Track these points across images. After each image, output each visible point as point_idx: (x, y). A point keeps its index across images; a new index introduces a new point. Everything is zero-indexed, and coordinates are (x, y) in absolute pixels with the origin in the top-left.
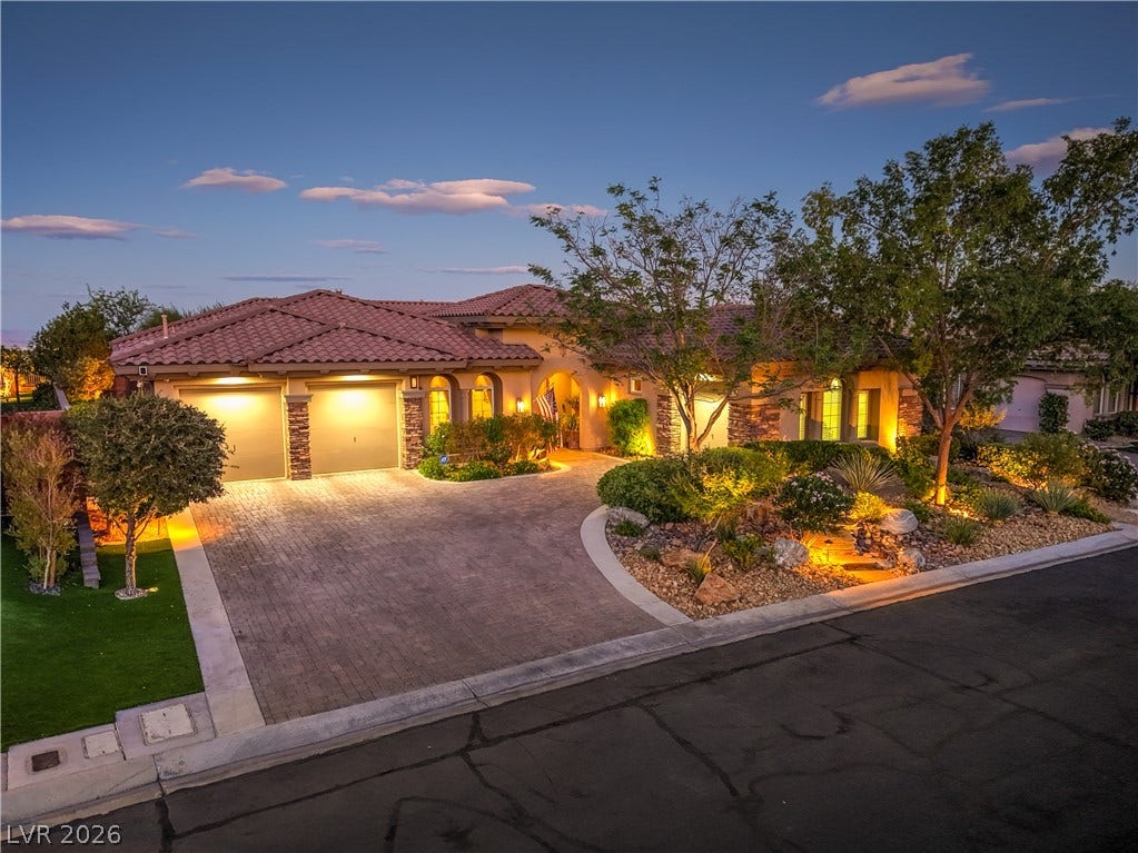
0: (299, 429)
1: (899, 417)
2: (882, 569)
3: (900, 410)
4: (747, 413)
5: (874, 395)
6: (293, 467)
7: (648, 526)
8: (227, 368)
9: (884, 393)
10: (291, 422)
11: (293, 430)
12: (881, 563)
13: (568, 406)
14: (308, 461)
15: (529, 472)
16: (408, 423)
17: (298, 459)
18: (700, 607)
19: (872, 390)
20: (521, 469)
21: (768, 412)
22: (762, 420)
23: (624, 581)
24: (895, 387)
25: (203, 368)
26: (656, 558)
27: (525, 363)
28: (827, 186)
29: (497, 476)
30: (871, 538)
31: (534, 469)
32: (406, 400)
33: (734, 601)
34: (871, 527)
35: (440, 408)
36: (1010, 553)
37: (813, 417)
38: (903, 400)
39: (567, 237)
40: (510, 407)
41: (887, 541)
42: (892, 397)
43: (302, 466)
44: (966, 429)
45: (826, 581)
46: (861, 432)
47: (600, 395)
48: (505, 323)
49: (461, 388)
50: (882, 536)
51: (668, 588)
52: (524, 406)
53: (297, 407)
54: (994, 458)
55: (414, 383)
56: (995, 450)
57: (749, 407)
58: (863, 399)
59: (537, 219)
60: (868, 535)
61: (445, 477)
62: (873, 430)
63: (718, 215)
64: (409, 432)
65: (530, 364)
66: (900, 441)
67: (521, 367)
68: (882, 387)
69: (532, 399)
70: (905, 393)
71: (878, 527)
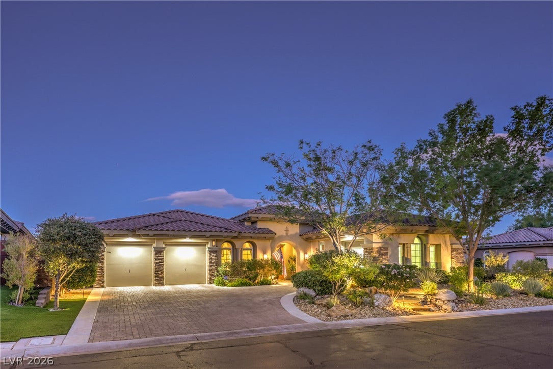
0: (159, 263)
1: (452, 258)
2: (433, 311)
3: (452, 255)
4: (371, 252)
5: (438, 247)
6: (155, 280)
7: (315, 296)
8: (127, 232)
9: (443, 246)
10: (156, 259)
11: (157, 263)
12: (432, 308)
13: (291, 260)
14: (163, 277)
15: (266, 284)
16: (210, 262)
17: (158, 277)
18: (329, 318)
19: (437, 245)
20: (262, 283)
21: (382, 252)
22: (379, 255)
23: (294, 311)
24: (449, 243)
25: (116, 232)
26: (313, 303)
27: (267, 236)
28: (403, 144)
29: (250, 285)
30: (430, 302)
31: (268, 283)
32: (209, 251)
33: (348, 316)
34: (430, 297)
35: (227, 256)
36: (505, 308)
37: (406, 256)
38: (453, 250)
39: (278, 166)
40: (260, 256)
41: (439, 303)
42: (447, 248)
43: (160, 280)
44: (489, 267)
45: (400, 312)
46: (433, 265)
47: (305, 253)
48: (258, 218)
49: (237, 247)
50: (436, 301)
51: (316, 312)
52: (267, 256)
53: (159, 252)
54: (504, 279)
55: (214, 244)
56: (504, 275)
57: (372, 249)
58: (432, 249)
59: (264, 158)
60: (429, 300)
61: (225, 285)
62: (439, 264)
63: (347, 152)
64: (211, 266)
65: (269, 235)
66: (453, 269)
67: (265, 237)
68: (442, 243)
69: (272, 254)
70: (454, 246)
71: (434, 297)
